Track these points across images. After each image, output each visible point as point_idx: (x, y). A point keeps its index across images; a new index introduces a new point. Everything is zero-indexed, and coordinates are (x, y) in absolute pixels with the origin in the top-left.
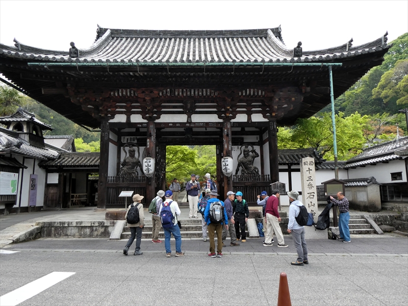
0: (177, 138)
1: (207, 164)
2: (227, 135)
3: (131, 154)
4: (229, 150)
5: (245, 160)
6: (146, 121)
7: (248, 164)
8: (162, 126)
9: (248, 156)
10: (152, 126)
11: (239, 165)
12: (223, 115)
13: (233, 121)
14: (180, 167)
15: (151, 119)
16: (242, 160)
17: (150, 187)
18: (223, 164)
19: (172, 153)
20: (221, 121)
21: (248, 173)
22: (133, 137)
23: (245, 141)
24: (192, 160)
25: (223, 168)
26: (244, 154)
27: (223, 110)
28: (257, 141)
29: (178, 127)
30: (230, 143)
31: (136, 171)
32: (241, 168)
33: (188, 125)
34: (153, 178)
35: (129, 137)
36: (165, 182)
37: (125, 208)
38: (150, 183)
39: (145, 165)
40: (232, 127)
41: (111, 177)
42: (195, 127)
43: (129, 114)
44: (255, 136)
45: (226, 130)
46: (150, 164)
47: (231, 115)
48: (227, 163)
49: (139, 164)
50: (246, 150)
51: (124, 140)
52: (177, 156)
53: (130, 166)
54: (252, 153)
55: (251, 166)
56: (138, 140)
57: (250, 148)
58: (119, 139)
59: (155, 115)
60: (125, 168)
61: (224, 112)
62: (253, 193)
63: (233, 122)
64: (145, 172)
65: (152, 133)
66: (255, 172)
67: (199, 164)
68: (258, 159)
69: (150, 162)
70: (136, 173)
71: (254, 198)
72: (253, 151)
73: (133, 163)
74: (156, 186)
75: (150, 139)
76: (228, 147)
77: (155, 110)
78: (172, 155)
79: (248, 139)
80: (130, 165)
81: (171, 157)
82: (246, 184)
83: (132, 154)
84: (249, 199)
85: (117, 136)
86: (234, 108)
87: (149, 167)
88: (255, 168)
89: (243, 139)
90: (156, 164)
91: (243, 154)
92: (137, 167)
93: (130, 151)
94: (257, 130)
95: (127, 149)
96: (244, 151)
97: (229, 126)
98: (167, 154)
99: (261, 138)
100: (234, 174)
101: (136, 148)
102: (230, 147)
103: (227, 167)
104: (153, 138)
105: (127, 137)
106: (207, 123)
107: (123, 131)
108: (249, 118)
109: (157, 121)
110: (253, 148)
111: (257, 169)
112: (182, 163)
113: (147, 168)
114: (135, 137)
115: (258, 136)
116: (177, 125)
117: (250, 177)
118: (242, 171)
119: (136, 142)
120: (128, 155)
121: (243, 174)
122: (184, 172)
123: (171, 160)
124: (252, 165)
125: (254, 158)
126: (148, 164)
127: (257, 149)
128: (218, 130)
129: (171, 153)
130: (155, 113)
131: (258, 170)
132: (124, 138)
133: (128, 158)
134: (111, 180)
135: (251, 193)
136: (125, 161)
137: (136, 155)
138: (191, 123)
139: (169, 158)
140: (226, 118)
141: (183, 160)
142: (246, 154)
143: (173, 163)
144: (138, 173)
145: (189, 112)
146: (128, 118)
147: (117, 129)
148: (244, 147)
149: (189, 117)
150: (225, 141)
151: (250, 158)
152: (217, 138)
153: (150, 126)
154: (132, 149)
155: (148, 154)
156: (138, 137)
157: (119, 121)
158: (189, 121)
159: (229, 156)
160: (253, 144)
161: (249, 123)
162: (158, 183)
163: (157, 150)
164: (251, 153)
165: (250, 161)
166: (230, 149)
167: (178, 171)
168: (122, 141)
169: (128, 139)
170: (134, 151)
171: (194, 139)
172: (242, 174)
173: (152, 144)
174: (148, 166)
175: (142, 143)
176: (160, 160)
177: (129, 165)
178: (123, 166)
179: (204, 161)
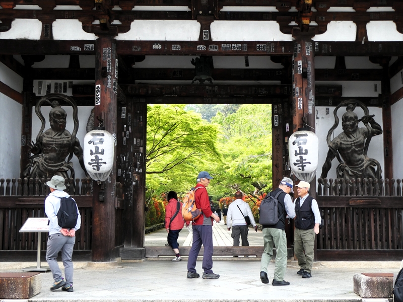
0: (175, 85)
1: (245, 156)
2: (305, 75)
3: (55, 122)
4: (308, 115)
5: (347, 142)
6: (92, 37)
7: (354, 151)
8: (136, 50)
9: (355, 131)
10: (107, 50)
11: (331, 155)
12: (293, 23)
13: (318, 38)
14: (180, 162)
15: (106, 32)
16: (339, 141)
17: (103, 207)
18: (292, 149)
19: (162, 127)
20: (288, 38)
21: (356, 176)
22: (61, 82)
23: (346, 94)
24: (210, 145)
25: (293, 159)
26: (345, 127)
27: (293, 9)
28: (376, 95)
29: (176, 53)
30: (312, 96)
31: (69, 167)
32: (335, 162)
33: (201, 47)
34: (111, 184)
35: (52, 82)
36: (142, 197)
37: (35, 260)
38: (101, 198)
39: (87, 149)
40: (316, 54)
41: (8, 181)
42: (220, 54)
43: (47, 18)
44: (370, 84)
45: (300, 63)
46: (101, 147)
47: (313, 23)
48: (304, 147)
49: (75, 148)
50: (351, 115)
51: (41, 88)
52: (175, 136)
53: (53, 154)
54: (365, 123)
55: (362, 156)
56: (75, 88)
57: (359, 112)
58: (28, 87)
59: (116, 22)
60: (40, 160)
61: (297, 17)
62: (369, 227)
63: (320, 43)
64: (89, 168)
65: (109, 68)
66: (370, 172)
67: (226, 156)
68: (378, 141)
69: (101, 141)
70: (69, 172)
71: (370, 240)
72: (368, 119)
73: (61, 146)
74: (118, 205)
75: (104, 83)
76: (305, 106)
77: (117, 8)
78: (162, 132)
79: (353, 89)
80: (53, 150)
81: (159, 137)
82: (351, 202)
83: (58, 123)
84: (359, 241)
85: (20, 79)
86: (322, 6)
87: (100, 156)
88: (373, 162)
89: (340, 88)
90: (120, 149)
91: (340, 126)
92: (71, 157)
93: (53, 117)
94: (377, 66)
95: (46, 110)
96: (345, 119)
97: (308, 53)
98: (149, 129)
99: (386, 87)
100: (319, 176)
101: (68, 109)
102: (310, 107)
103: (304, 157)
104: (111, 81)
105: (48, 82)
106: (251, 45)
107: (37, 65)
108: (361, 32)
109: (122, 37)
110: (366, 111)
111: (378, 164)
112: (186, 153)
113: (93, 157)
114: (67, 81)
115: (379, 83)
116: (174, 48)
117: (362, 184)
118: (340, 168)
119: (69, 93)
120: (48, 125)
121: (343, 176)
122: (190, 173)
123: (160, 144)
124: (365, 153)
125: (369, 136)
126: (97, 148)
127: (377, 113)
128: (278, 66)
129: (159, 128)
130: (118, 15)
131: (379, 169)
132: (40, 84)
133: (47, 133)
134: (8, 188)
135: (364, 226)
136: (39, 140)
137: (70, 126)
138: (209, 42)
139: (154, 140)
140: (302, 30)
141: (188, 144)
142: (350, 126)
143: (165, 152)
144: (72, 171)
145: (204, 14)
146: (47, 30)
147: (18, 58)
148: (342, 110)
149: (205, 28)
150: (297, 89)
151: (359, 137)
152: (275, 86)
153: (104, 50)
154: (57, 110)
155: (97, 123)
156: (75, 82)
157: (22, 37)
158: (205, 38)
159: (308, 129)
160: (365, 102)
161: (361, 46)
162: (126, 196)
163: (124, 116)
164: (361, 125)
165: (361, 145)
166: (310, 112)
167: (177, 172)
168: (35, 90)
169: (49, 87)
170: (63, 116)
171: (216, 88)
172: (339, 176)
173: (108, 96)
174: (97, 152)
175: (84, 96)
176: (130, 140)
177: (51, 151)
178: (36, 155)
179: (237, 149)
